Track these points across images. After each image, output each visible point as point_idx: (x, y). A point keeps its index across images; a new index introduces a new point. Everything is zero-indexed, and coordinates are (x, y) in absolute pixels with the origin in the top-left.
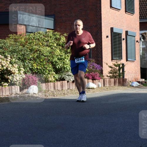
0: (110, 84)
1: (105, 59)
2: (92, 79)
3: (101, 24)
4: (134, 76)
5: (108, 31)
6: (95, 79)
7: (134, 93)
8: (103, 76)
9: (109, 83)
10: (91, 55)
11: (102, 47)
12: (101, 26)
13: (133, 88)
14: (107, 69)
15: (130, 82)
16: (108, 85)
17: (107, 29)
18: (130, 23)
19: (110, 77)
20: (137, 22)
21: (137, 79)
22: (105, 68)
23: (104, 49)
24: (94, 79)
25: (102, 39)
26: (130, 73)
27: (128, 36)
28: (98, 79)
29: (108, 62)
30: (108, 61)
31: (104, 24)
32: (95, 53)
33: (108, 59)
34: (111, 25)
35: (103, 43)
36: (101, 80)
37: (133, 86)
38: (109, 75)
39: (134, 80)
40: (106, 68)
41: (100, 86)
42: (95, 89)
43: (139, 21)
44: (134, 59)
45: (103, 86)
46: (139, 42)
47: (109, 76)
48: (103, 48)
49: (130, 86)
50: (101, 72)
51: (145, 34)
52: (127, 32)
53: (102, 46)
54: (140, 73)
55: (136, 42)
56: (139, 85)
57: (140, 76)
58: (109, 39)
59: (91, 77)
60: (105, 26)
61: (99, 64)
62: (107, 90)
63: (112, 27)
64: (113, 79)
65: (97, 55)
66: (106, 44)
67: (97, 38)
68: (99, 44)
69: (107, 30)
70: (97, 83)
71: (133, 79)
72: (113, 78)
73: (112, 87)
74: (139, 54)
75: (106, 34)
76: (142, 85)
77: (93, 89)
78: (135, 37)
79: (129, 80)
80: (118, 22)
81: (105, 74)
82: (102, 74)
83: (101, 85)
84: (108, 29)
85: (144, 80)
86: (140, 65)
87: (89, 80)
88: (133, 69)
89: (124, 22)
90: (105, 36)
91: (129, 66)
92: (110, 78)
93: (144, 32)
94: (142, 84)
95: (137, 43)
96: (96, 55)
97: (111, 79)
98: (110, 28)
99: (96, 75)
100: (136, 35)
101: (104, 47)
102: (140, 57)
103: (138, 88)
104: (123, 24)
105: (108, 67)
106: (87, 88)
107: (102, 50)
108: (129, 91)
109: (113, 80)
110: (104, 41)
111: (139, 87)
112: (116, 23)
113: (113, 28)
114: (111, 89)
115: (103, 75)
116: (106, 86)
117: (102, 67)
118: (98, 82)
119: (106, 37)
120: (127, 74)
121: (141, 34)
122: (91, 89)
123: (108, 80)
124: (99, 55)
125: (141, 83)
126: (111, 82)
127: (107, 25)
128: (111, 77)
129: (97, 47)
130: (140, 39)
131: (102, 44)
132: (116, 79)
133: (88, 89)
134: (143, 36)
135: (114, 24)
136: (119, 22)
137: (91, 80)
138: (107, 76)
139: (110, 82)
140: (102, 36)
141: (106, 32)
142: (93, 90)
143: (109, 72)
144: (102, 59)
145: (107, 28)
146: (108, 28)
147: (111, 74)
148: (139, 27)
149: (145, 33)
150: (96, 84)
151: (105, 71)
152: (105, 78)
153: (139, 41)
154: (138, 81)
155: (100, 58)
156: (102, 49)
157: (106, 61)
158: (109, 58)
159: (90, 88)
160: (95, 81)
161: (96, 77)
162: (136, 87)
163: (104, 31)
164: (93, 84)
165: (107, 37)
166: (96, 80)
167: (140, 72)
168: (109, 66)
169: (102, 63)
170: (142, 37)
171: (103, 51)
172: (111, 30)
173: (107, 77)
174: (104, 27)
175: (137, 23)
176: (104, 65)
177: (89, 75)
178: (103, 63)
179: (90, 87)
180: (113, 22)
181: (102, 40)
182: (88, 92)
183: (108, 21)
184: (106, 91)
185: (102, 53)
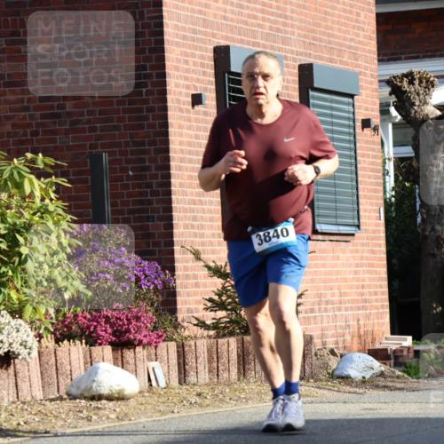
0: (215, 372)
1: (186, 227)
2: (111, 343)
3: (161, 25)
4: (353, 323)
5: (202, 65)
6: (130, 345)
7: (349, 421)
8: (176, 326)
9: (210, 362)
10: (108, 208)
11: (168, 159)
12: (162, 42)
13: (348, 388)
14: (197, 285)
15: (332, 352)
16: (204, 376)
17: (193, 55)
18: (325, 20)
19: (215, 326)
20: (362, 14)
21: (370, 339)
22: (187, 277)
23: (180, 169)
24: (122, 343)
25: (170, 113)
26: (327, 303)
27: (311, 93)
28: (149, 344)
29: (203, 244)
30: (202, 236)
31: (176, 27)
32: (130, 195)
33: (202, 227)
34: (214, 36)
35: (171, 138)
36: (162, 345)
37: (346, 379)
38: (209, 317)
39: (356, 340)
40: (195, 277)
41: (162, 383)
42: (132, 402)
43: (373, 9)
44: (351, 221)
45: (175, 382)
46: (376, 129)
47: (209, 322)
48: (172, 164)
49: (332, 376)
50: (168, 301)
51: (411, 82)
52: (306, 72)
53: (167, 150)
54: (387, 303)
55: (359, 124)
56: (382, 374)
57: (387, 319)
58: (205, 113)
59: (105, 331)
60: (184, 38)
61: (151, 253)
62: (201, 406)
63: (223, 43)
64: (233, 341)
65: (141, 202)
66: (189, 144)
67: (140, 110)
68: (153, 143)
69: (195, 64)
70: (140, 365)
71: (348, 338)
72: (231, 334)
73: (229, 384)
74: (381, 194)
75: (188, 87)
76: (398, 373)
77: (120, 398)
78: (352, 96)
79: (324, 344)
80: (255, 17)
81: (189, 310)
82: (173, 311)
83: (167, 375)
84: (202, 57)
85: (408, 341)
86: (384, 256)
87: (97, 350)
88: (345, 280)
89: (288, 14)
90: (183, 98)
91: (324, 266)
92: (218, 336)
93: (405, 71)
94: (397, 364)
95: (364, 136)
96: (135, 203)
97: (220, 341)
98: (211, 47)
99: (138, 318)
100: (358, 87)
101: (182, 160)
102: (387, 212)
103: (377, 387)
104: (285, 25)
105: (206, 271)
106: (85, 398)
107: (169, 176)
108: (326, 406)
109: (231, 345)
110: (180, 127)
111: (381, 382)
112: (246, 23)
113: (227, 48)
114: (222, 401)
115: (180, 316)
116: (192, 378)
117: (172, 270)
118: (150, 359)
119: (190, 99)
120: (312, 311)
121: (389, 82)
122: (110, 398)
123: (203, 345)
124: (150, 202)
125: (396, 358)
126: (224, 360)
127: (194, 32)
128: (220, 330)
129: (143, 160)
130: (384, 111)
131: (167, 142)
132: (248, 338)
133: (93, 398)
134: (396, 90)
135: (232, 29)
136: (260, 15)
137: (108, 349)
138: (201, 324)
139: (214, 356)
140: (169, 97)
141: (187, 71)
142: (120, 407)
143: (210, 300)
144: (171, 226)
145: (196, 48)
146: (198, 53)
147: (221, 314)
148: (374, 43)
149: (410, 77)
150: (136, 372)
151: (188, 295)
152: (187, 333)
153: (376, 121)
154: (378, 346)
155: (160, 219)
156: (168, 168)
157: (195, 235)
158: (211, 220)
159: (99, 398)
160: (129, 354)
161: (138, 330)
162: (364, 382)
163: (177, 69)
164: (120, 369)
165: (197, 100)
166: (139, 349)
167: (387, 297)
168: (209, 268)
169: (172, 252)
170: (393, 99)
171: (172, 180)
172: (215, 60)
173: (200, 331)
174: (177, 44)
175: (362, 18)
176: (182, 260)
177: (94, 319)
178: (177, 248)
179: (105, 391)
180: (225, 18)
181: (166, 117)
182: (89, 419)
183: (200, 12)
184: (195, 411)
185: (169, 193)
